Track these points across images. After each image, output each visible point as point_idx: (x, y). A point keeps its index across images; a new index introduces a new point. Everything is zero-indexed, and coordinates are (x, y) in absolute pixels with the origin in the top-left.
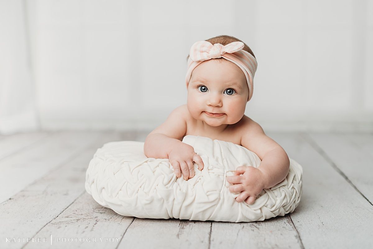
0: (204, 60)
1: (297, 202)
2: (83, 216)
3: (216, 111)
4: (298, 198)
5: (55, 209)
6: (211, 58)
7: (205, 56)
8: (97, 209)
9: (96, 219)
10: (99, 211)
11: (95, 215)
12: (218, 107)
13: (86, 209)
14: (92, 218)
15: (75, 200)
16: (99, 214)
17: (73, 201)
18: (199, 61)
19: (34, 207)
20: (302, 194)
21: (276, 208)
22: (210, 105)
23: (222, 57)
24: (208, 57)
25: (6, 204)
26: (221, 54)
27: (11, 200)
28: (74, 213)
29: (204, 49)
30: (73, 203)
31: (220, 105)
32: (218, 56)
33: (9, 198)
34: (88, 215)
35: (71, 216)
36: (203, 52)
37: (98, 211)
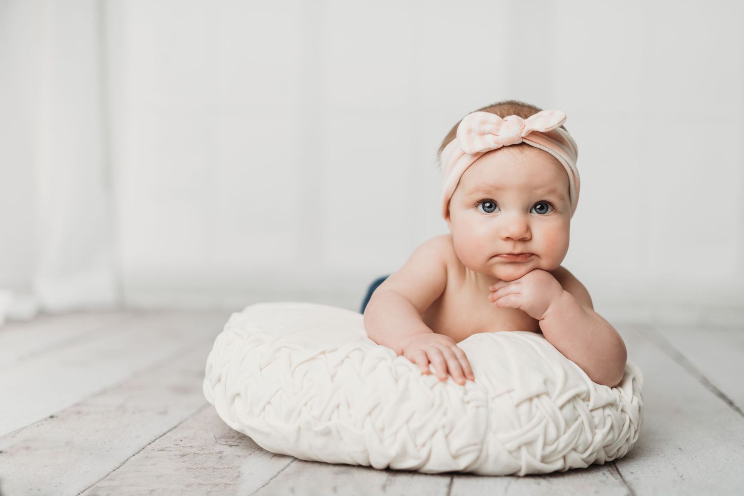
0: (487, 151)
1: (633, 441)
2: (193, 450)
3: (519, 248)
4: (636, 432)
5: (140, 436)
6: (501, 146)
7: (491, 142)
8: (222, 439)
9: (220, 455)
10: (227, 442)
11: (219, 448)
12: (523, 240)
13: (201, 439)
14: (212, 454)
15: (181, 423)
16: (227, 447)
17: (175, 424)
18: (477, 154)
19: (97, 431)
20: (641, 426)
21: (593, 450)
22: (508, 238)
23: (525, 141)
24: (496, 143)
25: (42, 425)
26: (522, 136)
27: (55, 419)
28: (177, 445)
29: (487, 128)
30: (175, 427)
31: (527, 236)
32: (517, 140)
33: (50, 414)
34: (205, 447)
35: (169, 449)
36: (484, 134)
37: (224, 443)
